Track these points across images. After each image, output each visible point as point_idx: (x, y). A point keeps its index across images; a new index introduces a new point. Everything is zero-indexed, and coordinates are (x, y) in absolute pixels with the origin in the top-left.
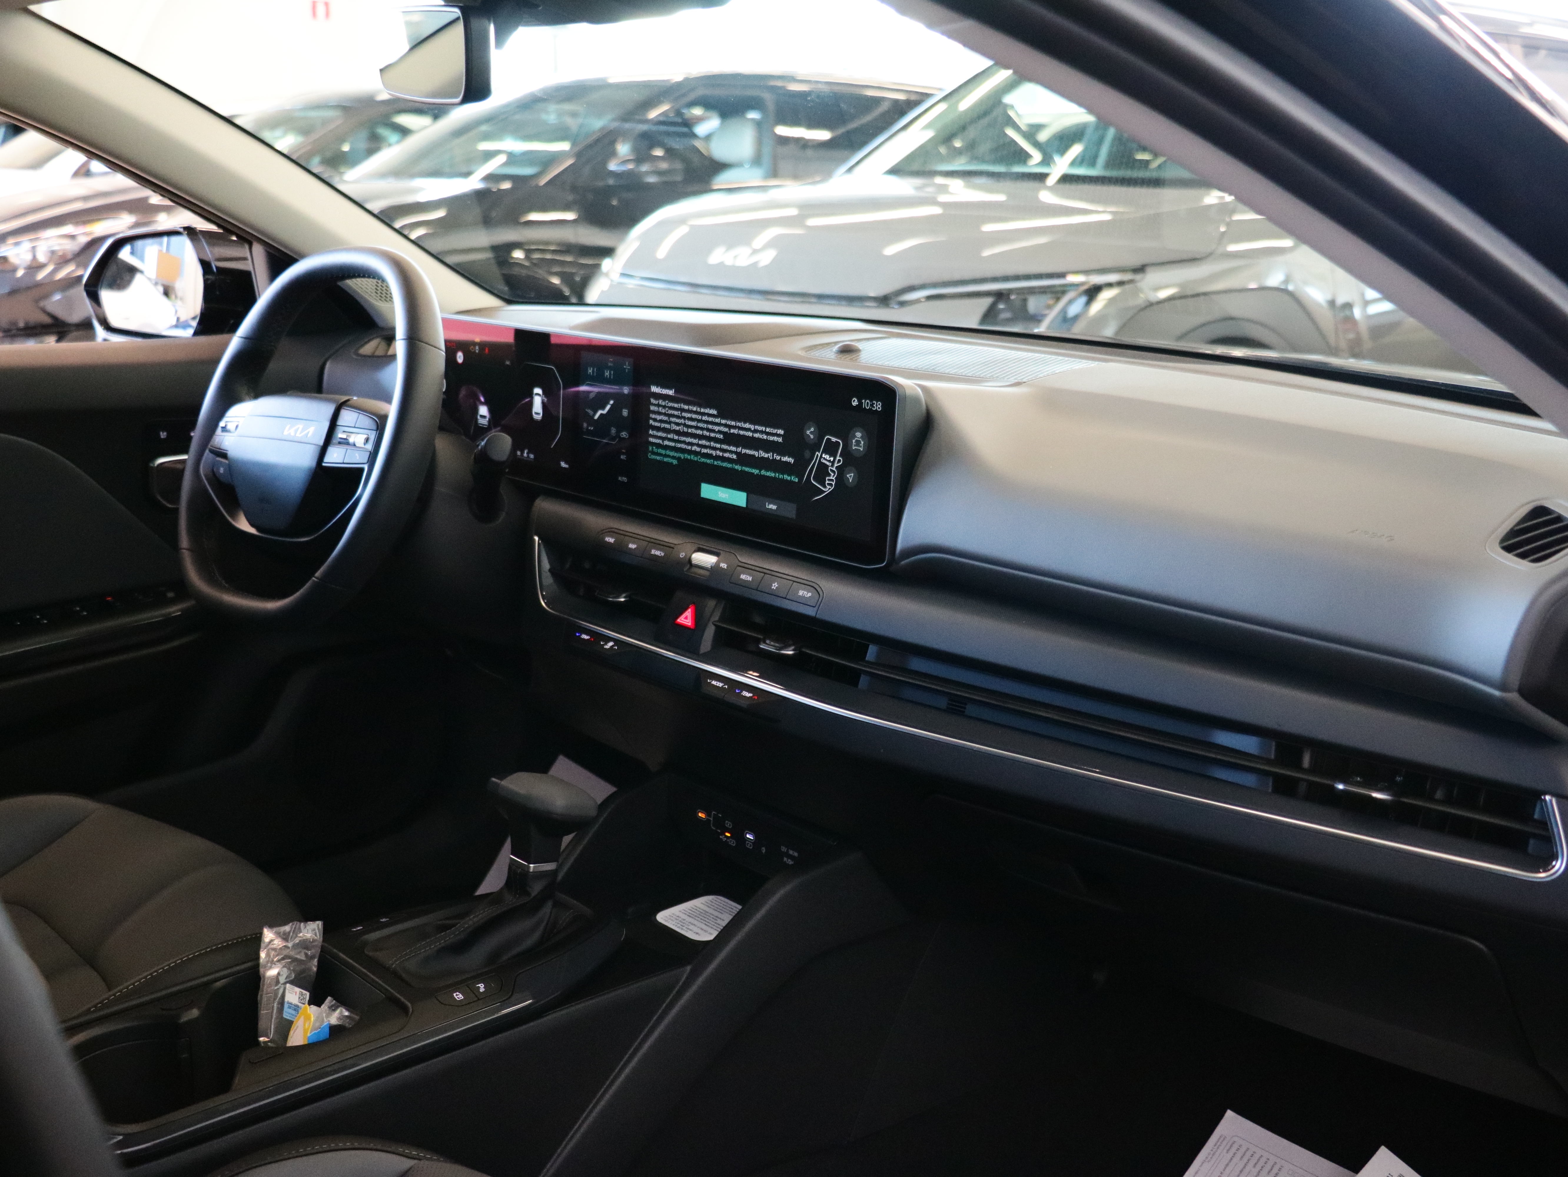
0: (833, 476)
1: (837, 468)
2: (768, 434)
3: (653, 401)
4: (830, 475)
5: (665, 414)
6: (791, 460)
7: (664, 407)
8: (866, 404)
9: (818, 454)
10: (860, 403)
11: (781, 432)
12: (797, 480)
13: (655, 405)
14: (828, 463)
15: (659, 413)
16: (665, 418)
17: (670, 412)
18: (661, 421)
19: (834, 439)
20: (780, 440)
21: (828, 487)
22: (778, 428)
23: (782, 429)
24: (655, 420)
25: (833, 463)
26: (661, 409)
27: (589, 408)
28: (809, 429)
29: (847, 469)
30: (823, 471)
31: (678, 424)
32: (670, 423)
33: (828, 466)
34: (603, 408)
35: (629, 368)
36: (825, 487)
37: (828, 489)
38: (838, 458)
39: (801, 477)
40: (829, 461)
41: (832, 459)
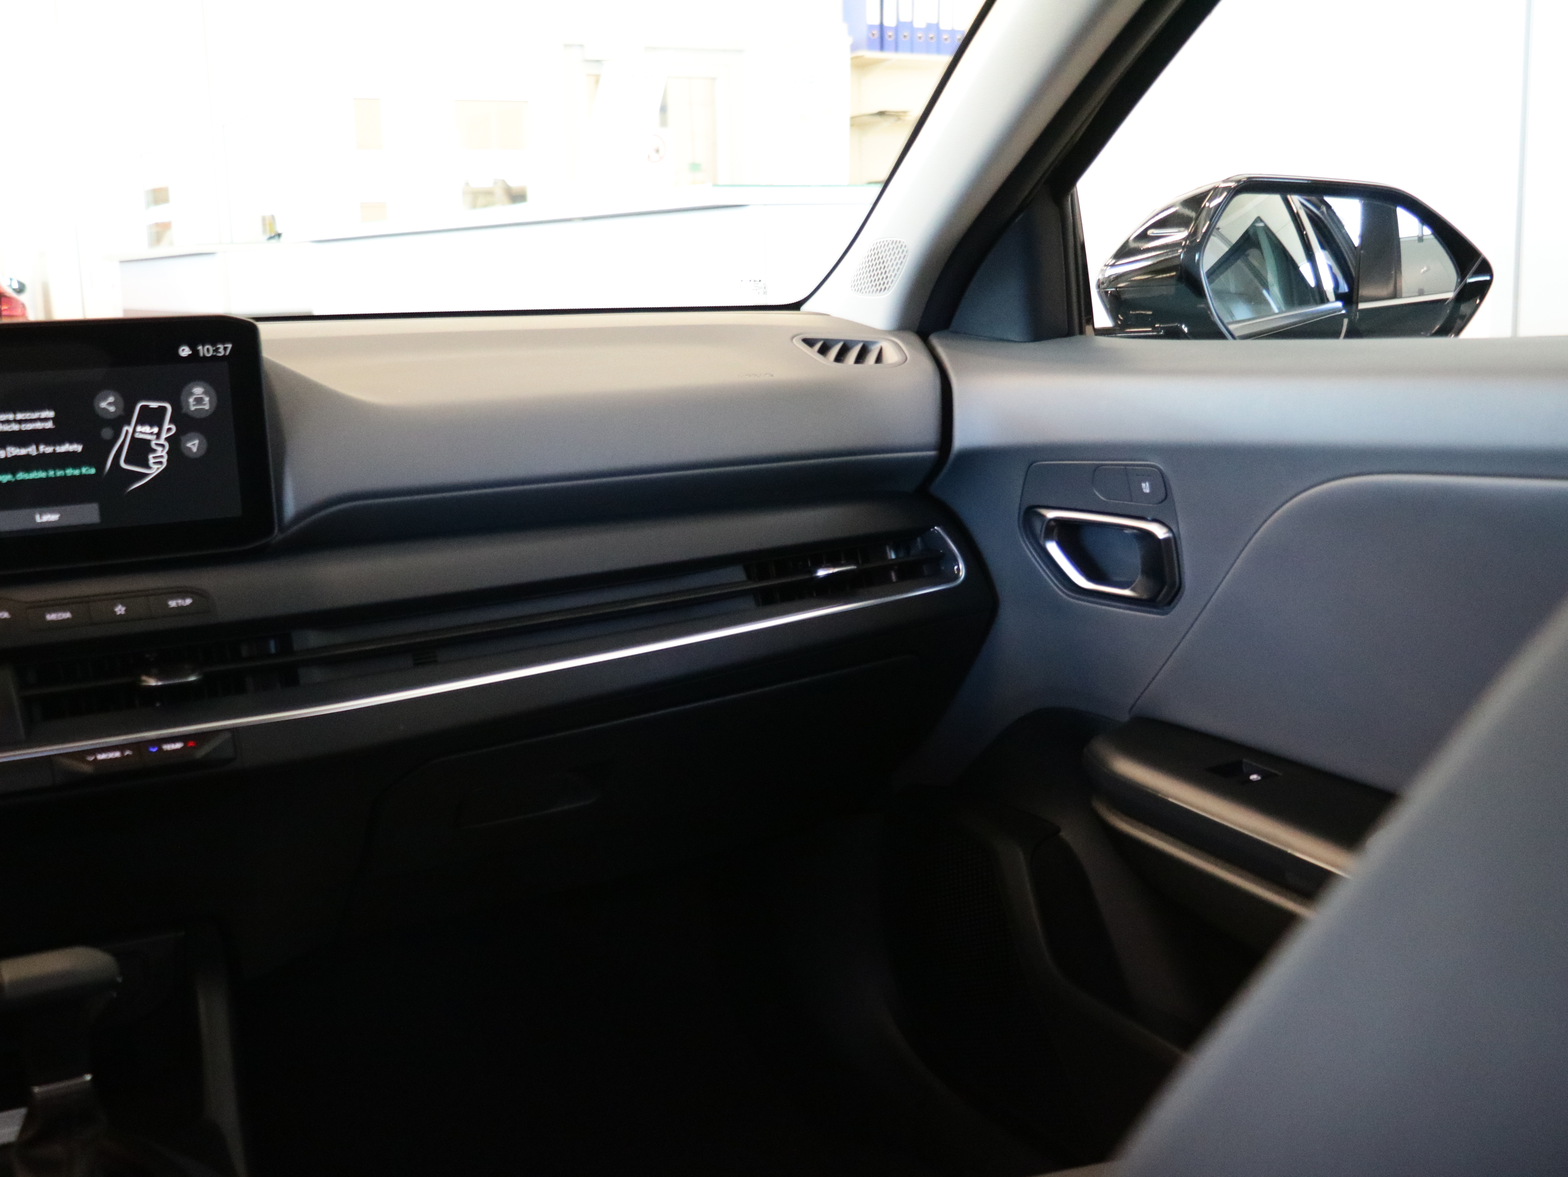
0: (162, 451)
1: (167, 439)
2: (20, 422)
4: (154, 451)
6: (78, 448)
8: (205, 350)
9: (128, 429)
10: (195, 352)
11: (50, 414)
12: (93, 471)
14: (148, 437)
19: (154, 405)
20: (49, 425)
21: (155, 467)
22: (41, 408)
23: (49, 408)
25: (158, 435)
28: (105, 399)
29: (183, 438)
30: (140, 448)
33: (149, 441)
36: (148, 467)
37: (155, 470)
38: (166, 425)
39: (100, 466)
40: (152, 433)
41: (156, 430)
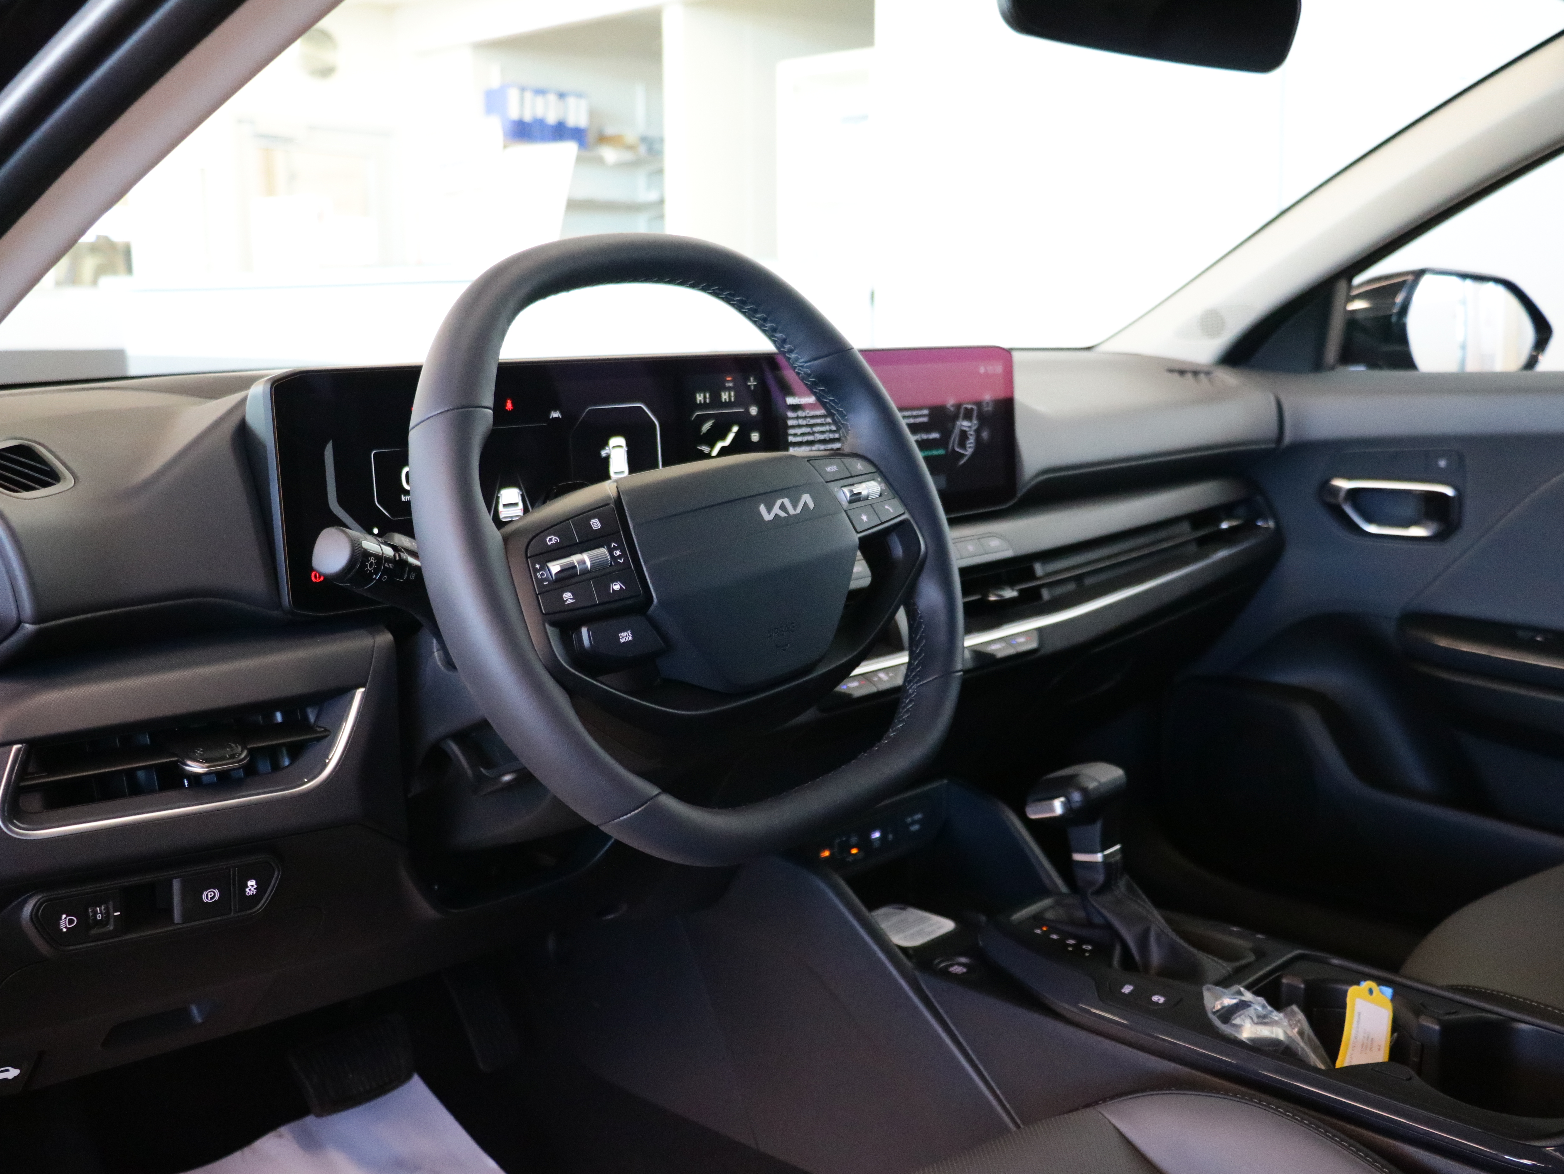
0: (972, 439)
1: (974, 431)
3: (790, 414)
4: (969, 439)
5: (807, 426)
6: (937, 435)
7: (805, 418)
9: (958, 423)
11: (926, 412)
12: (944, 452)
13: (793, 418)
14: (967, 429)
15: (799, 426)
16: (808, 430)
17: (813, 421)
18: (803, 434)
19: (969, 407)
20: (926, 419)
22: (923, 409)
24: (795, 435)
26: (801, 422)
27: (701, 444)
29: (982, 429)
30: (964, 435)
31: (822, 432)
32: (813, 433)
33: (967, 431)
34: (723, 437)
35: (755, 383)
36: (968, 450)
38: (974, 422)
39: (948, 448)
40: (968, 427)
41: (970, 424)
